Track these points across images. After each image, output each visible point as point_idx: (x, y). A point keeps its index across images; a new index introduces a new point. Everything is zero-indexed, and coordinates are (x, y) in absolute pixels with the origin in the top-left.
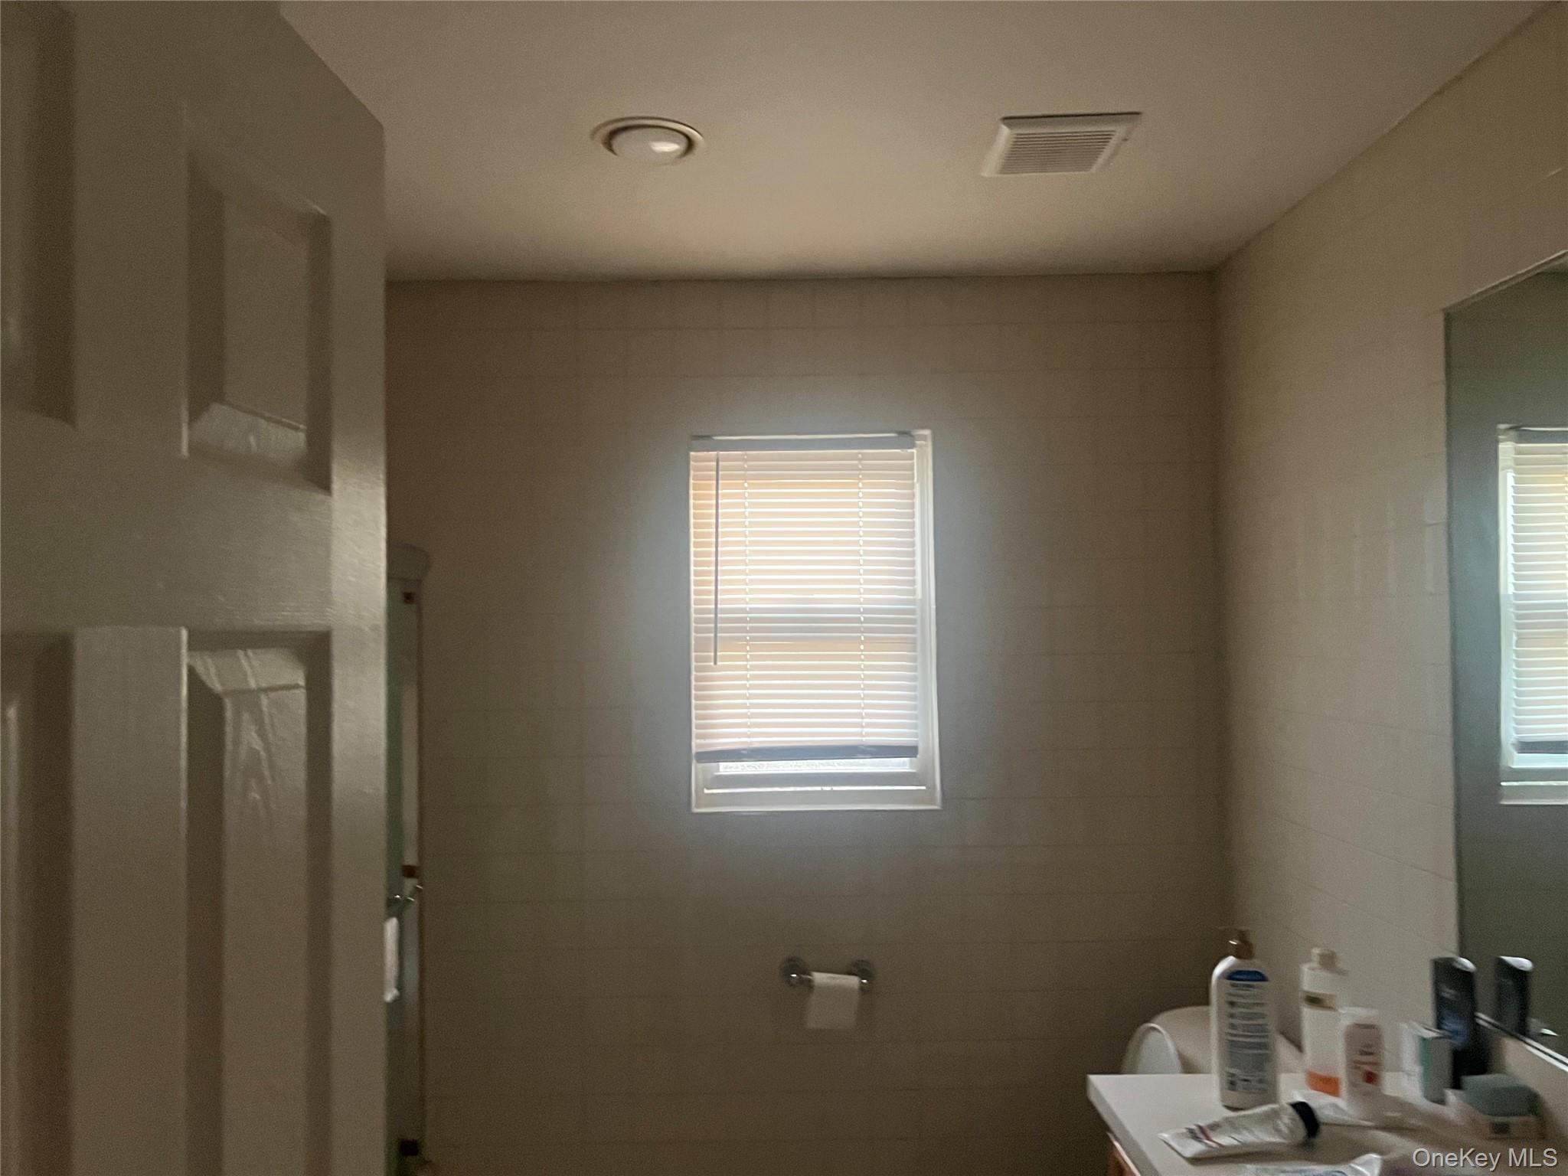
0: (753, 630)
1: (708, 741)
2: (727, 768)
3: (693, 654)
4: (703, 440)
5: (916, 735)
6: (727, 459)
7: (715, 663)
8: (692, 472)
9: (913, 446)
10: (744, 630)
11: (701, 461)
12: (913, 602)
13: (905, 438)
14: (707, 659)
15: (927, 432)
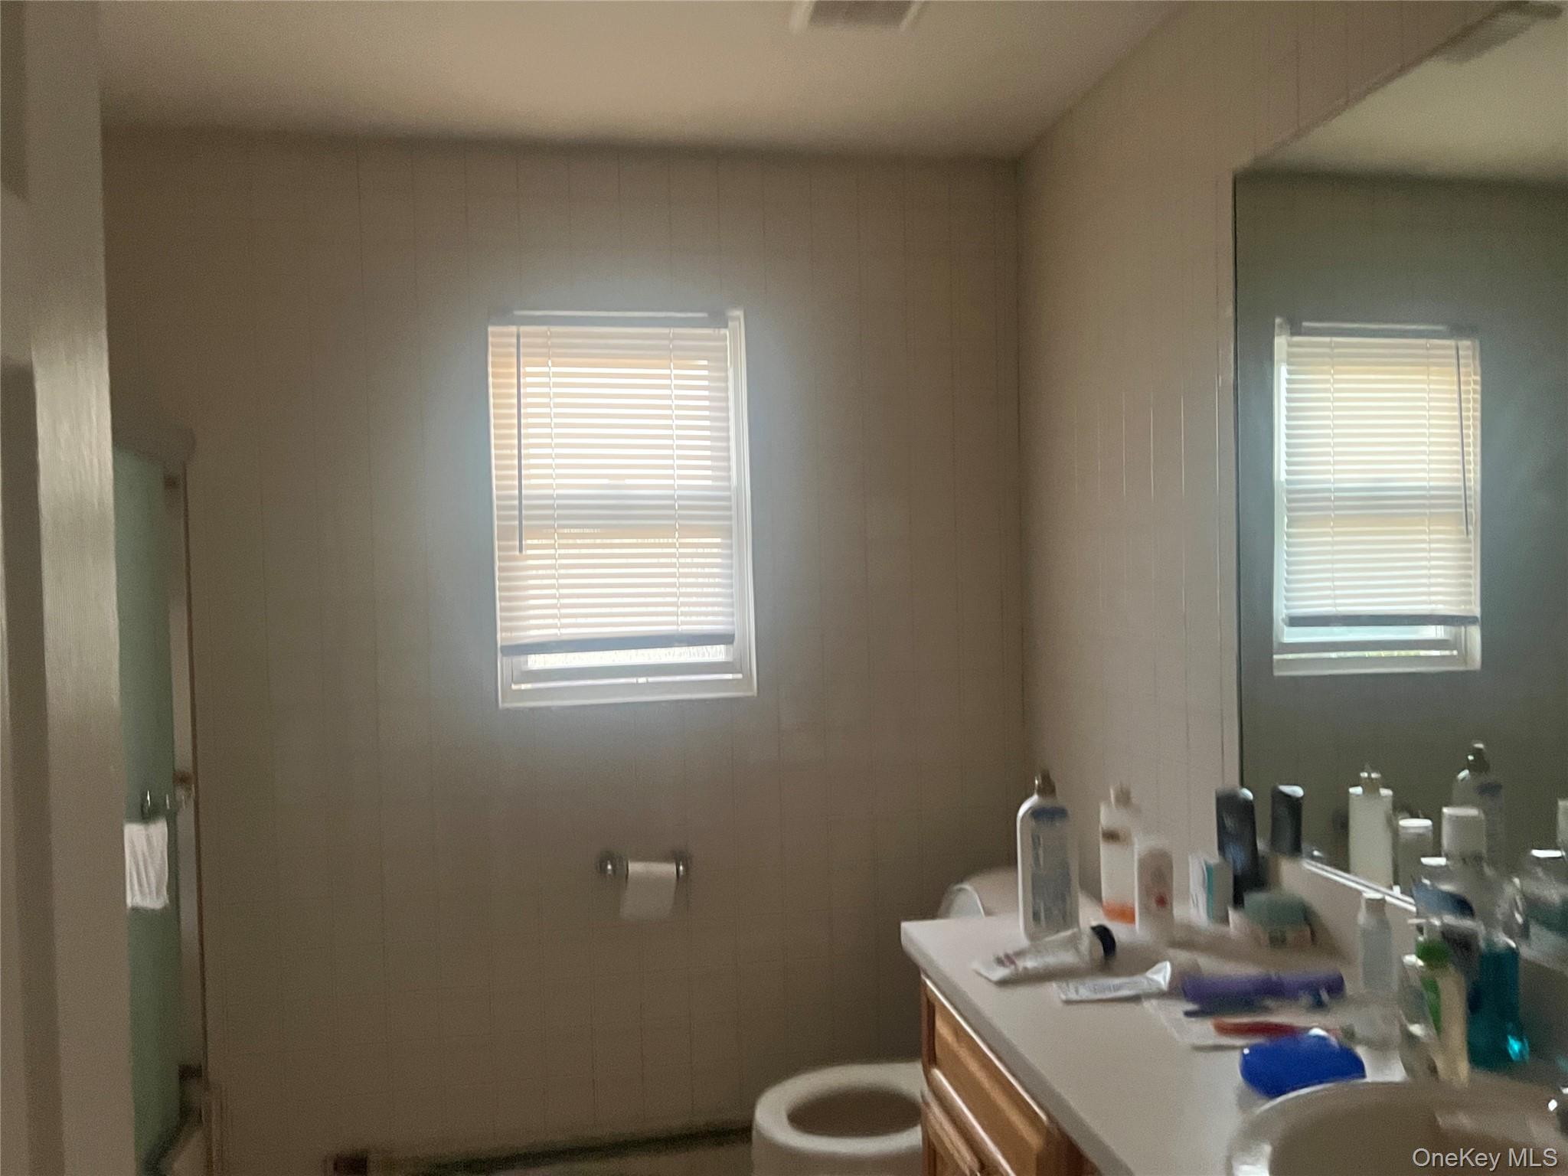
0: (560, 517)
1: (514, 634)
2: (537, 662)
3: (496, 543)
4: (503, 314)
5: (733, 623)
6: (528, 335)
7: (521, 550)
8: (490, 349)
9: (726, 326)
10: (551, 517)
11: (500, 337)
12: (729, 488)
13: (718, 319)
14: (512, 548)
15: (739, 313)
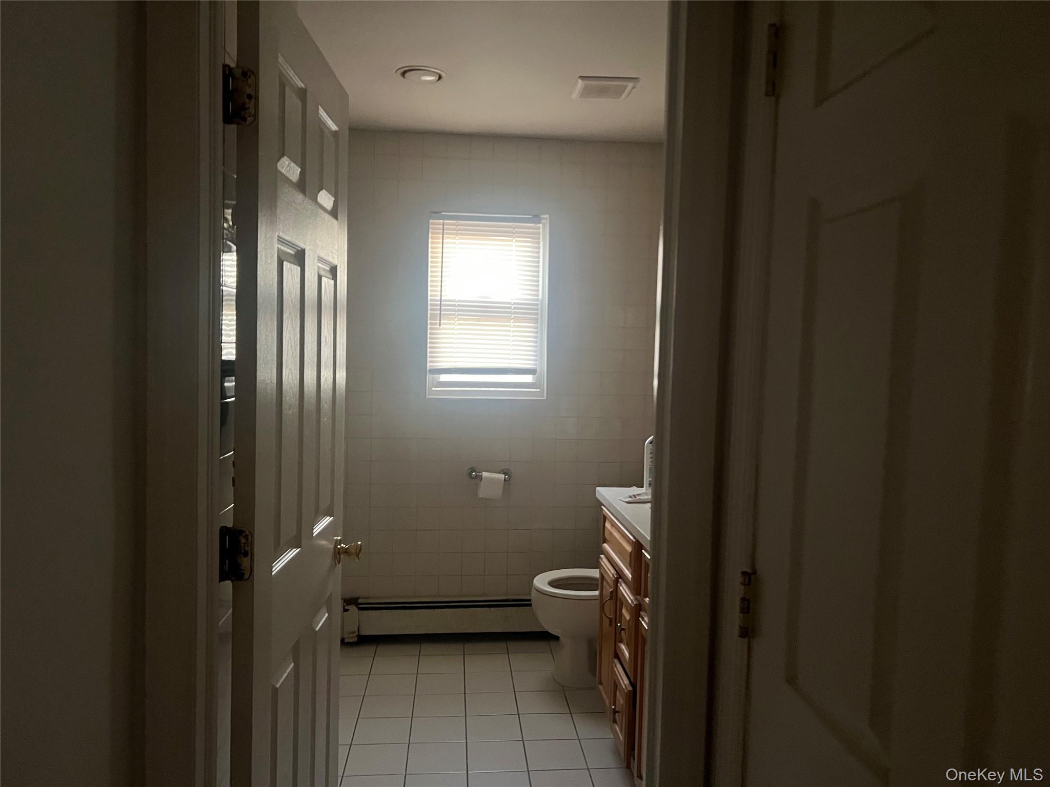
0: (458, 310)
1: (435, 364)
2: (444, 378)
3: (429, 321)
4: (437, 214)
5: (536, 365)
6: (448, 224)
7: (440, 326)
8: (430, 230)
9: (540, 223)
10: (454, 310)
11: (435, 224)
12: (537, 300)
13: (536, 219)
14: (435, 324)
15: (547, 216)
